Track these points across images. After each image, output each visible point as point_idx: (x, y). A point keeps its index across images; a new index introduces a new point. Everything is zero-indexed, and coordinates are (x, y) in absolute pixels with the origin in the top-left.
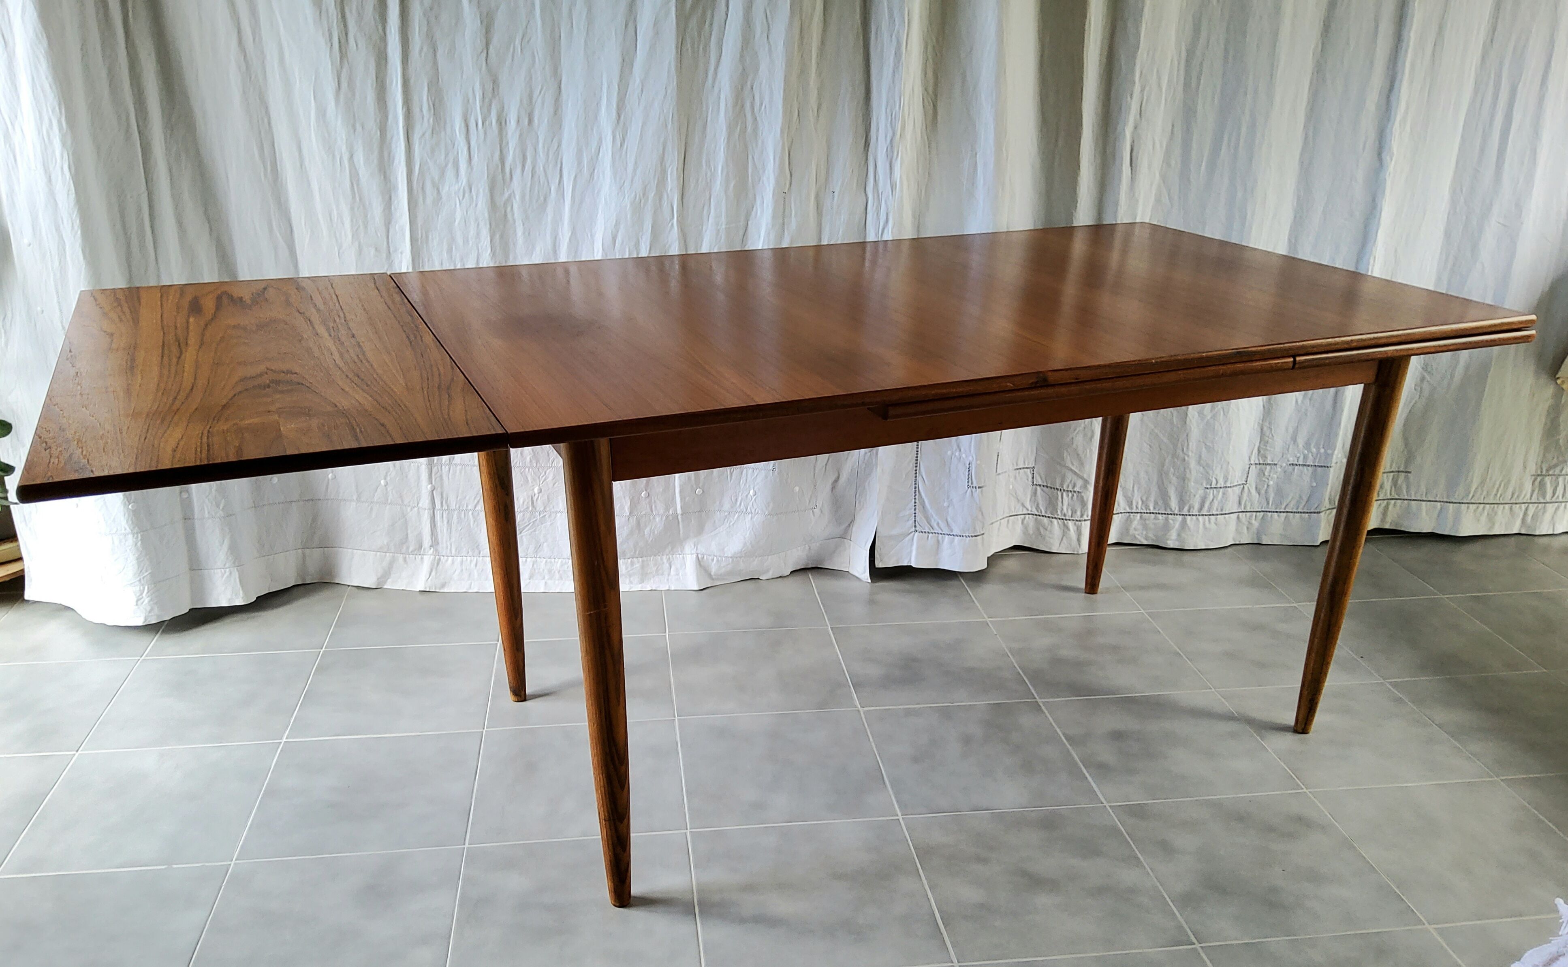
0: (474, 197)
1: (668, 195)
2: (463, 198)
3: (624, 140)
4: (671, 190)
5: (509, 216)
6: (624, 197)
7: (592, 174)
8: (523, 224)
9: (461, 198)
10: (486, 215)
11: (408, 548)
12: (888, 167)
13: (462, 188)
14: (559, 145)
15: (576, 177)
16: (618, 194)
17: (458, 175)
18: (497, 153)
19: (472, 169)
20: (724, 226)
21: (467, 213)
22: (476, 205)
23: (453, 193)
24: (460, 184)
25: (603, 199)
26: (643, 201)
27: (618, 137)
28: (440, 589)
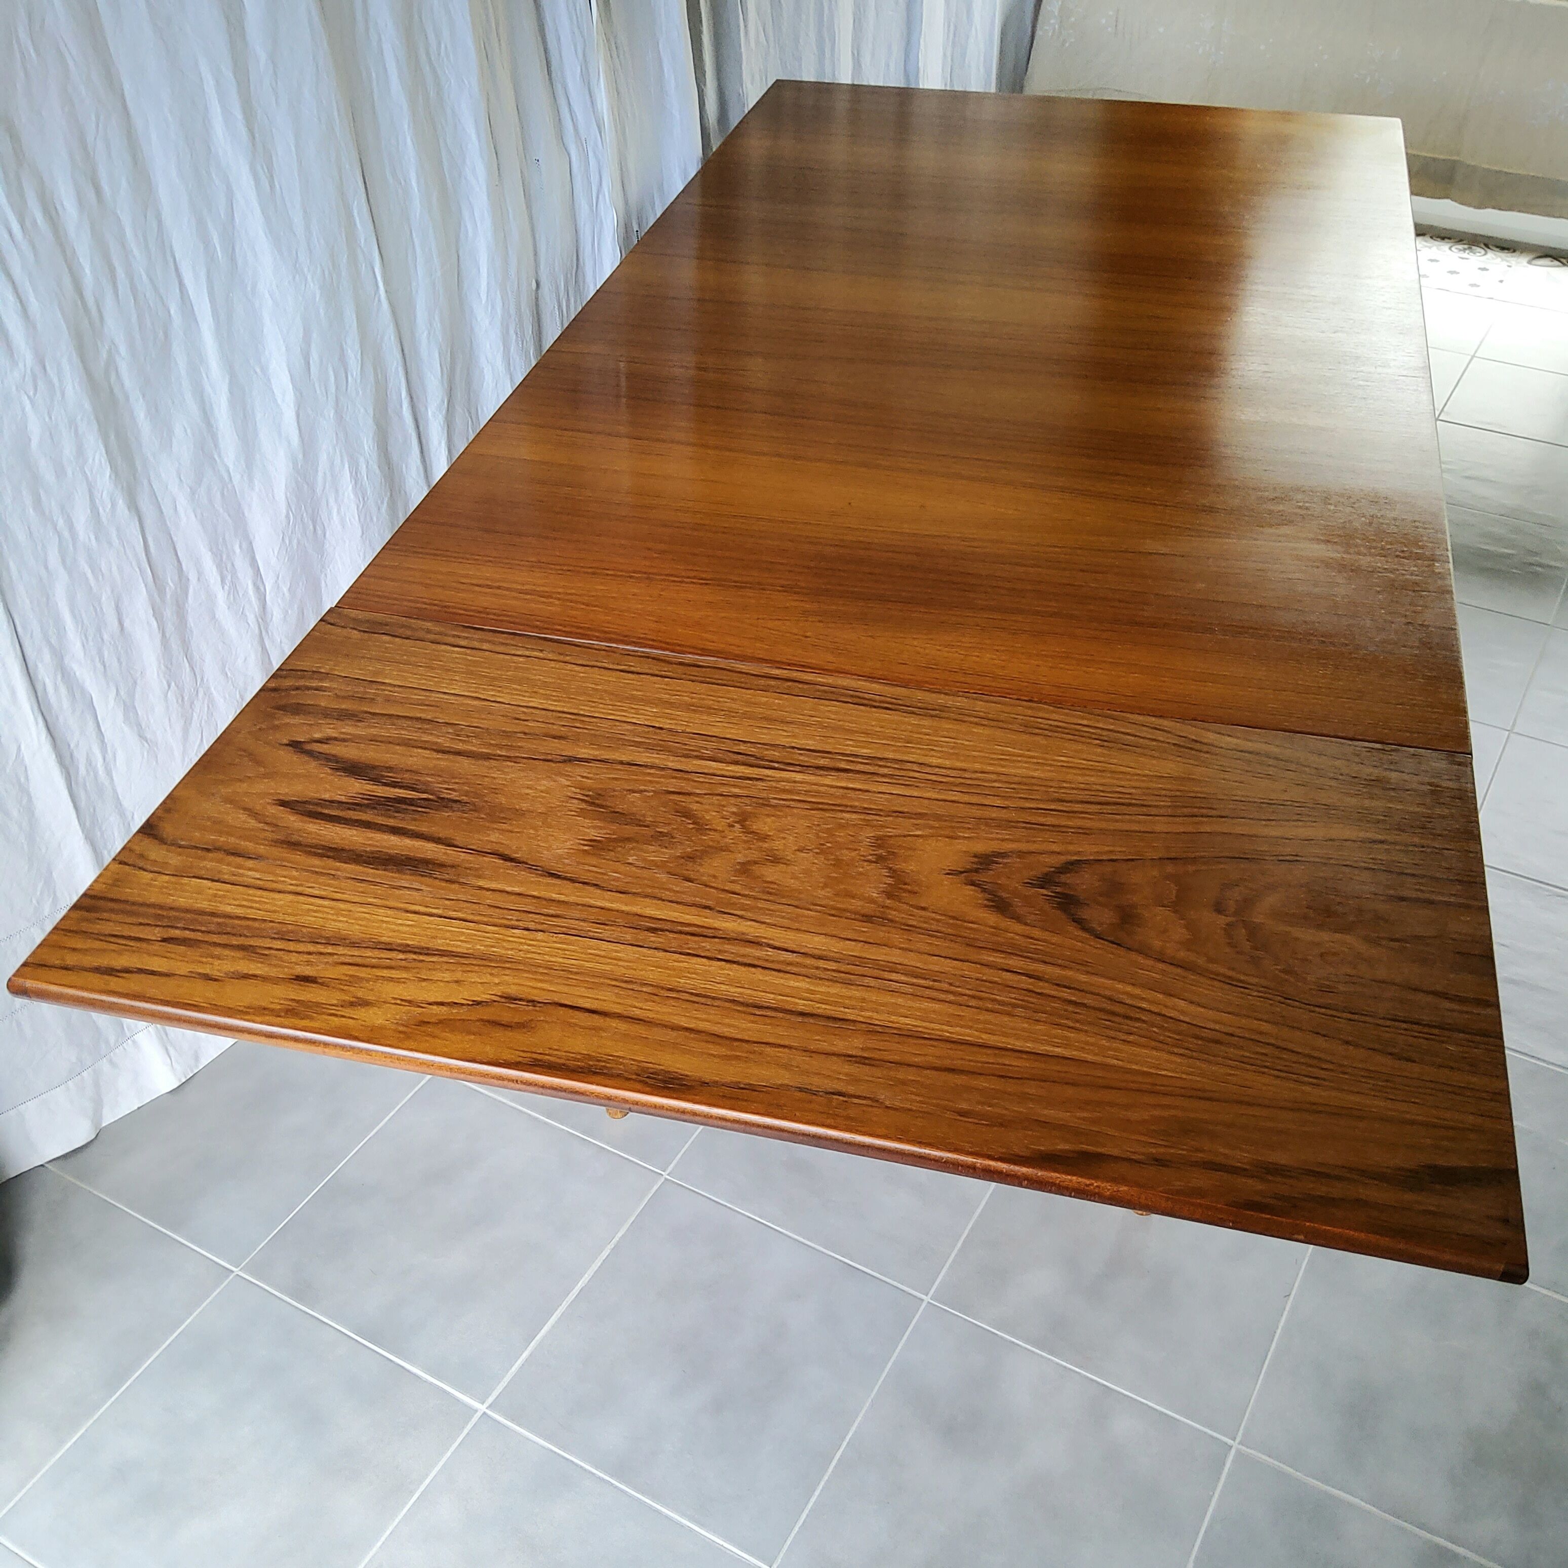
0: (55, 380)
1: (363, 252)
2: (35, 394)
3: (272, 176)
4: (365, 240)
5: (116, 390)
6: (306, 280)
7: (232, 259)
8: (144, 396)
9: (31, 393)
10: (87, 406)
11: (107, 1042)
12: (588, 97)
13: (29, 371)
14: (160, 222)
15: (208, 272)
16: (294, 278)
17: (11, 350)
18: (67, 281)
19: (35, 327)
20: (439, 274)
21: (50, 418)
22: (63, 394)
23: (14, 388)
24: (21, 365)
25: (267, 296)
26: (334, 276)
27: (261, 171)
28: (197, 1066)
